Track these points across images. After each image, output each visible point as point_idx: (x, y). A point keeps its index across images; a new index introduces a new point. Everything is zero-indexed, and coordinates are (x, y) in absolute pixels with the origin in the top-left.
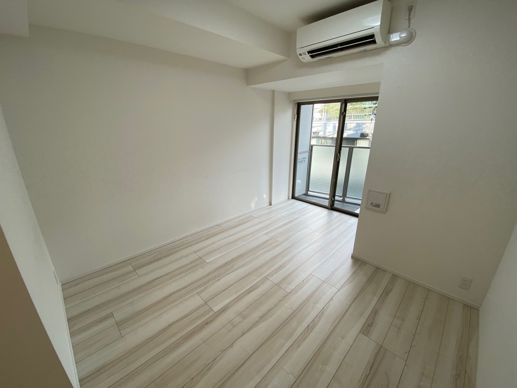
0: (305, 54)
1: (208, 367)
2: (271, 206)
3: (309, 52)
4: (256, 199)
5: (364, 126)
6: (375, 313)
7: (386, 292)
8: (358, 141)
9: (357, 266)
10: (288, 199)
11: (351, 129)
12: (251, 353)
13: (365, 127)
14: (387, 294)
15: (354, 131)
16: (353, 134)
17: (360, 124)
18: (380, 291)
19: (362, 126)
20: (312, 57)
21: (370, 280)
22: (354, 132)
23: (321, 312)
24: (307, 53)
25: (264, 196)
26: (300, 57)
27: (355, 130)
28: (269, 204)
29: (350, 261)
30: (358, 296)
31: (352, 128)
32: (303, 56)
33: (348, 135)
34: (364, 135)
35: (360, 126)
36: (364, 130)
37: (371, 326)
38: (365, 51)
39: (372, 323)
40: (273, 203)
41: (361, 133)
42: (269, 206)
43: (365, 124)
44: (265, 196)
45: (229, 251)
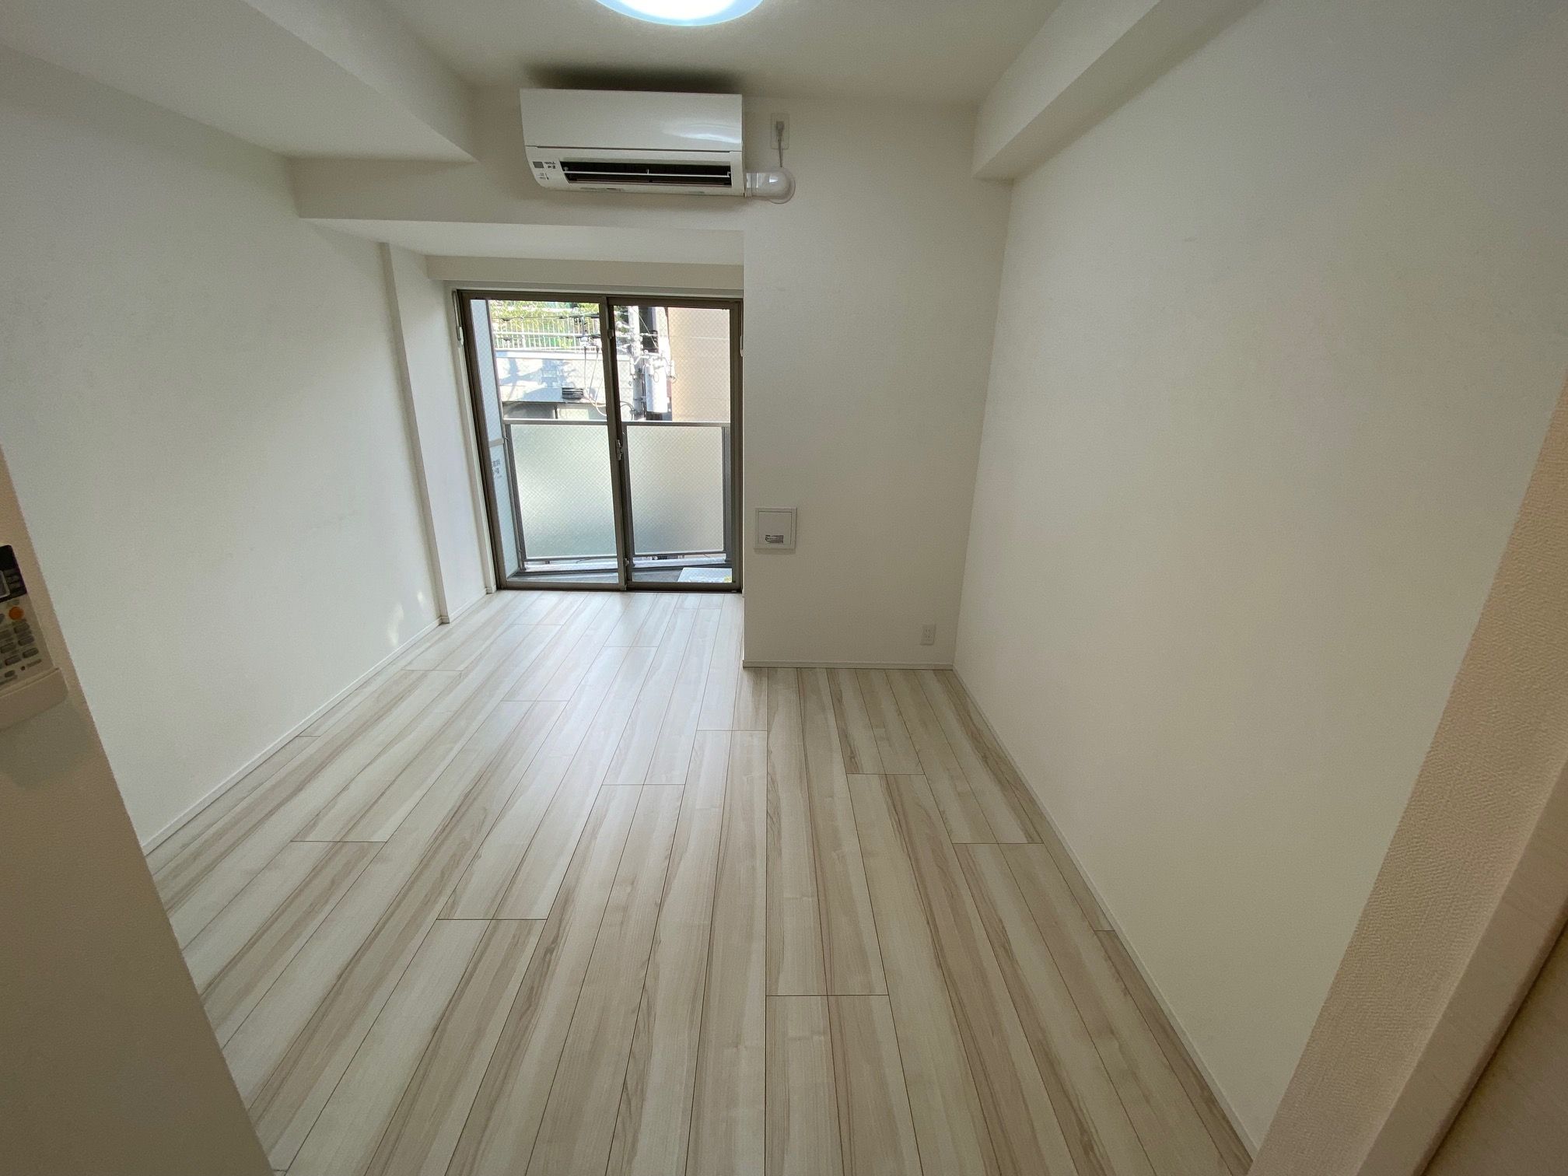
0: (554, 167)
1: (643, 1011)
2: (446, 628)
3: (564, 164)
4: (399, 612)
5: (566, 368)
6: (844, 736)
7: (838, 700)
8: (558, 410)
9: (765, 679)
10: (487, 593)
11: (531, 377)
12: (707, 922)
13: (569, 372)
14: (840, 701)
15: (543, 382)
16: (541, 390)
17: (554, 362)
18: (827, 700)
19: (561, 368)
20: (570, 178)
21: (802, 693)
22: (544, 385)
23: (769, 779)
24: (559, 166)
25: (420, 597)
26: (536, 172)
27: (544, 380)
28: (436, 622)
29: (746, 677)
30: (803, 724)
31: (534, 374)
32: (546, 170)
33: (526, 395)
34: (571, 393)
35: (555, 367)
36: (568, 381)
37: (854, 758)
38: (702, 195)
39: (852, 752)
40: (452, 616)
41: (563, 389)
42: (441, 626)
43: (567, 363)
44: (423, 598)
45: (430, 782)
